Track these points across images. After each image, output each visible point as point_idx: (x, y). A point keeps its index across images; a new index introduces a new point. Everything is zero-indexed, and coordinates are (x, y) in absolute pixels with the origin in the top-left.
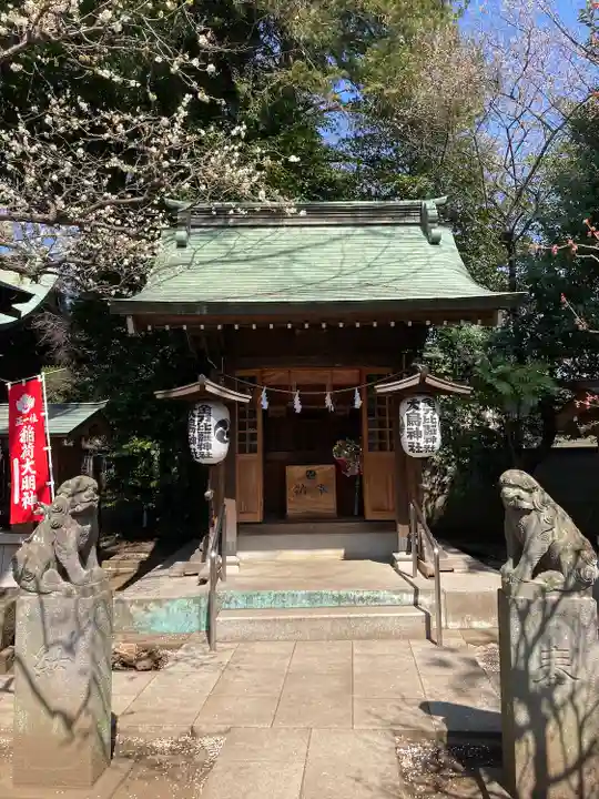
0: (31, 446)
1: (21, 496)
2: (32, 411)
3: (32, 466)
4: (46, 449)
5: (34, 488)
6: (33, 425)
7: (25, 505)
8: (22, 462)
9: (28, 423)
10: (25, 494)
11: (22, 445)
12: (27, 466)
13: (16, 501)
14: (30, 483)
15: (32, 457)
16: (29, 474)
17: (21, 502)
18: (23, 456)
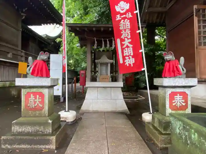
0: (128, 31)
1: (124, 58)
2: (127, 11)
3: (129, 43)
4: (138, 32)
5: (132, 54)
6: (129, 19)
7: (127, 64)
8: (122, 40)
9: (124, 18)
10: (127, 58)
11: (121, 31)
12: (126, 42)
13: (121, 62)
14: (129, 51)
15: (129, 37)
16: (127, 47)
17: (124, 63)
18: (122, 37)
